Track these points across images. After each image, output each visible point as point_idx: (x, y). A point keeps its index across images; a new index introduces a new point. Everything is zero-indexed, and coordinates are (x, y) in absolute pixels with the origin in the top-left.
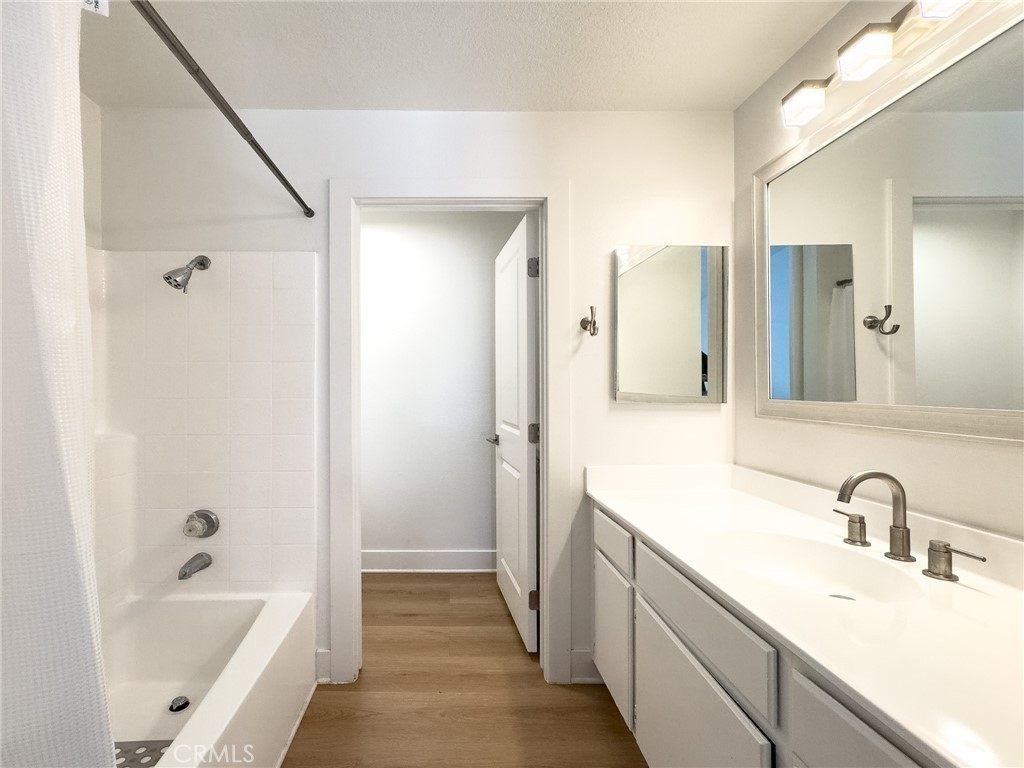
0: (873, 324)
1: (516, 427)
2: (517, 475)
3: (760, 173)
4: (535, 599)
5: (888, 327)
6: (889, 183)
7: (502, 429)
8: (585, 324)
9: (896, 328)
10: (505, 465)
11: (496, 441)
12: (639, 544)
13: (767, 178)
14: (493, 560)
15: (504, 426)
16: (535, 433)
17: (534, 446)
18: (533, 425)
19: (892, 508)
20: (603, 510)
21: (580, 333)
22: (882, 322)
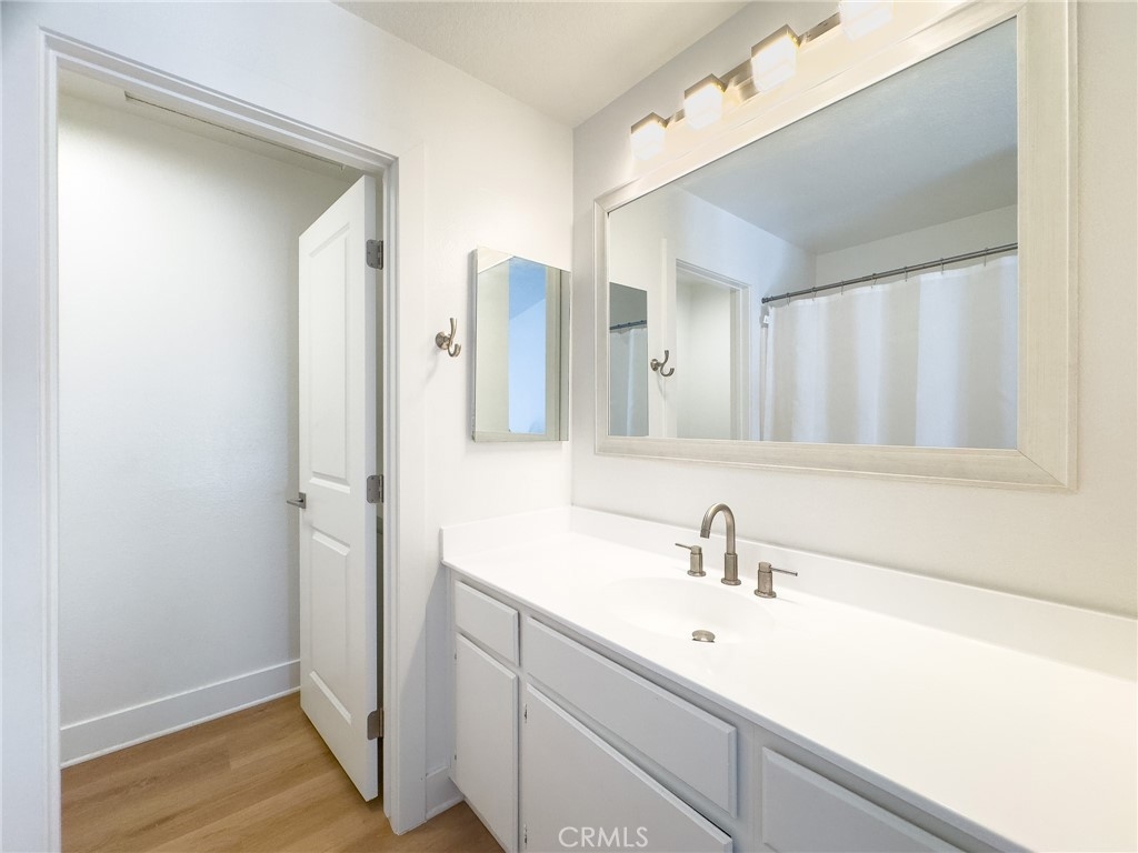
0: (656, 366)
1: (344, 481)
2: (343, 551)
3: (601, 200)
4: (376, 723)
5: (666, 370)
6: (664, 241)
7: (309, 483)
8: (442, 341)
9: (672, 371)
10: (317, 537)
11: (302, 501)
12: (528, 621)
13: (609, 207)
14: (295, 674)
15: (315, 480)
16: (376, 489)
17: (373, 506)
18: (372, 477)
19: (725, 537)
20: (468, 581)
21: (435, 353)
22: (663, 365)
